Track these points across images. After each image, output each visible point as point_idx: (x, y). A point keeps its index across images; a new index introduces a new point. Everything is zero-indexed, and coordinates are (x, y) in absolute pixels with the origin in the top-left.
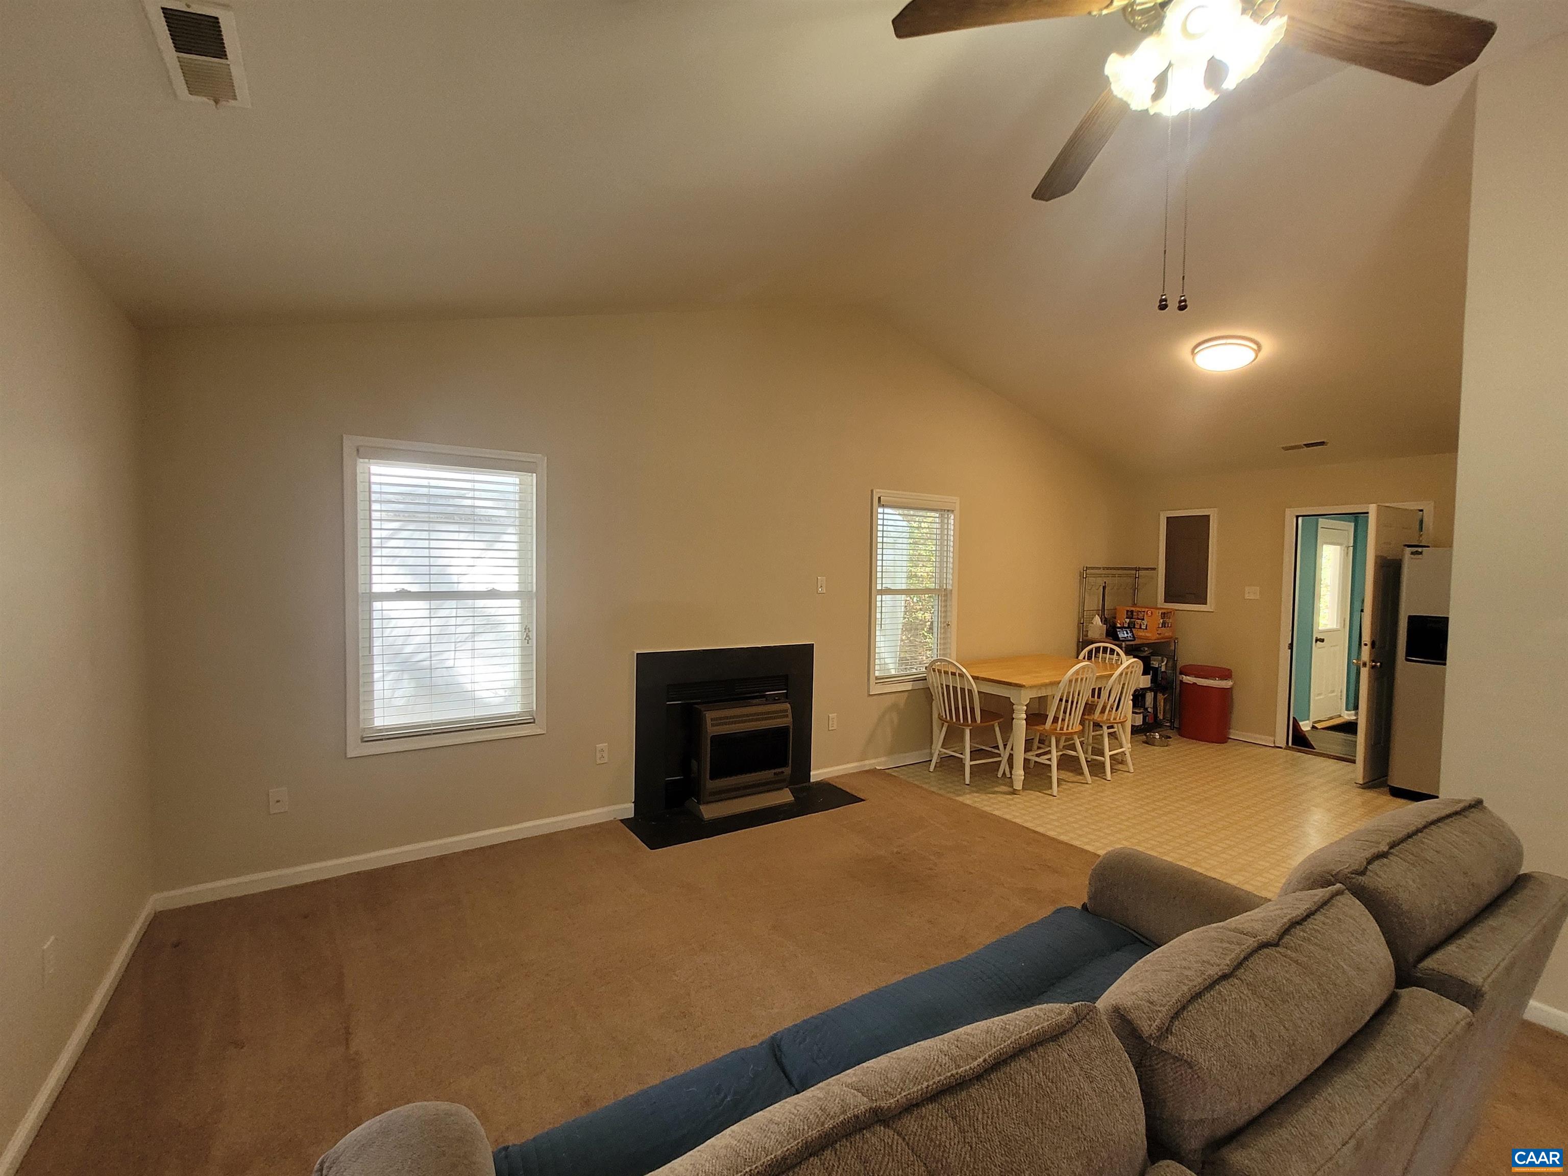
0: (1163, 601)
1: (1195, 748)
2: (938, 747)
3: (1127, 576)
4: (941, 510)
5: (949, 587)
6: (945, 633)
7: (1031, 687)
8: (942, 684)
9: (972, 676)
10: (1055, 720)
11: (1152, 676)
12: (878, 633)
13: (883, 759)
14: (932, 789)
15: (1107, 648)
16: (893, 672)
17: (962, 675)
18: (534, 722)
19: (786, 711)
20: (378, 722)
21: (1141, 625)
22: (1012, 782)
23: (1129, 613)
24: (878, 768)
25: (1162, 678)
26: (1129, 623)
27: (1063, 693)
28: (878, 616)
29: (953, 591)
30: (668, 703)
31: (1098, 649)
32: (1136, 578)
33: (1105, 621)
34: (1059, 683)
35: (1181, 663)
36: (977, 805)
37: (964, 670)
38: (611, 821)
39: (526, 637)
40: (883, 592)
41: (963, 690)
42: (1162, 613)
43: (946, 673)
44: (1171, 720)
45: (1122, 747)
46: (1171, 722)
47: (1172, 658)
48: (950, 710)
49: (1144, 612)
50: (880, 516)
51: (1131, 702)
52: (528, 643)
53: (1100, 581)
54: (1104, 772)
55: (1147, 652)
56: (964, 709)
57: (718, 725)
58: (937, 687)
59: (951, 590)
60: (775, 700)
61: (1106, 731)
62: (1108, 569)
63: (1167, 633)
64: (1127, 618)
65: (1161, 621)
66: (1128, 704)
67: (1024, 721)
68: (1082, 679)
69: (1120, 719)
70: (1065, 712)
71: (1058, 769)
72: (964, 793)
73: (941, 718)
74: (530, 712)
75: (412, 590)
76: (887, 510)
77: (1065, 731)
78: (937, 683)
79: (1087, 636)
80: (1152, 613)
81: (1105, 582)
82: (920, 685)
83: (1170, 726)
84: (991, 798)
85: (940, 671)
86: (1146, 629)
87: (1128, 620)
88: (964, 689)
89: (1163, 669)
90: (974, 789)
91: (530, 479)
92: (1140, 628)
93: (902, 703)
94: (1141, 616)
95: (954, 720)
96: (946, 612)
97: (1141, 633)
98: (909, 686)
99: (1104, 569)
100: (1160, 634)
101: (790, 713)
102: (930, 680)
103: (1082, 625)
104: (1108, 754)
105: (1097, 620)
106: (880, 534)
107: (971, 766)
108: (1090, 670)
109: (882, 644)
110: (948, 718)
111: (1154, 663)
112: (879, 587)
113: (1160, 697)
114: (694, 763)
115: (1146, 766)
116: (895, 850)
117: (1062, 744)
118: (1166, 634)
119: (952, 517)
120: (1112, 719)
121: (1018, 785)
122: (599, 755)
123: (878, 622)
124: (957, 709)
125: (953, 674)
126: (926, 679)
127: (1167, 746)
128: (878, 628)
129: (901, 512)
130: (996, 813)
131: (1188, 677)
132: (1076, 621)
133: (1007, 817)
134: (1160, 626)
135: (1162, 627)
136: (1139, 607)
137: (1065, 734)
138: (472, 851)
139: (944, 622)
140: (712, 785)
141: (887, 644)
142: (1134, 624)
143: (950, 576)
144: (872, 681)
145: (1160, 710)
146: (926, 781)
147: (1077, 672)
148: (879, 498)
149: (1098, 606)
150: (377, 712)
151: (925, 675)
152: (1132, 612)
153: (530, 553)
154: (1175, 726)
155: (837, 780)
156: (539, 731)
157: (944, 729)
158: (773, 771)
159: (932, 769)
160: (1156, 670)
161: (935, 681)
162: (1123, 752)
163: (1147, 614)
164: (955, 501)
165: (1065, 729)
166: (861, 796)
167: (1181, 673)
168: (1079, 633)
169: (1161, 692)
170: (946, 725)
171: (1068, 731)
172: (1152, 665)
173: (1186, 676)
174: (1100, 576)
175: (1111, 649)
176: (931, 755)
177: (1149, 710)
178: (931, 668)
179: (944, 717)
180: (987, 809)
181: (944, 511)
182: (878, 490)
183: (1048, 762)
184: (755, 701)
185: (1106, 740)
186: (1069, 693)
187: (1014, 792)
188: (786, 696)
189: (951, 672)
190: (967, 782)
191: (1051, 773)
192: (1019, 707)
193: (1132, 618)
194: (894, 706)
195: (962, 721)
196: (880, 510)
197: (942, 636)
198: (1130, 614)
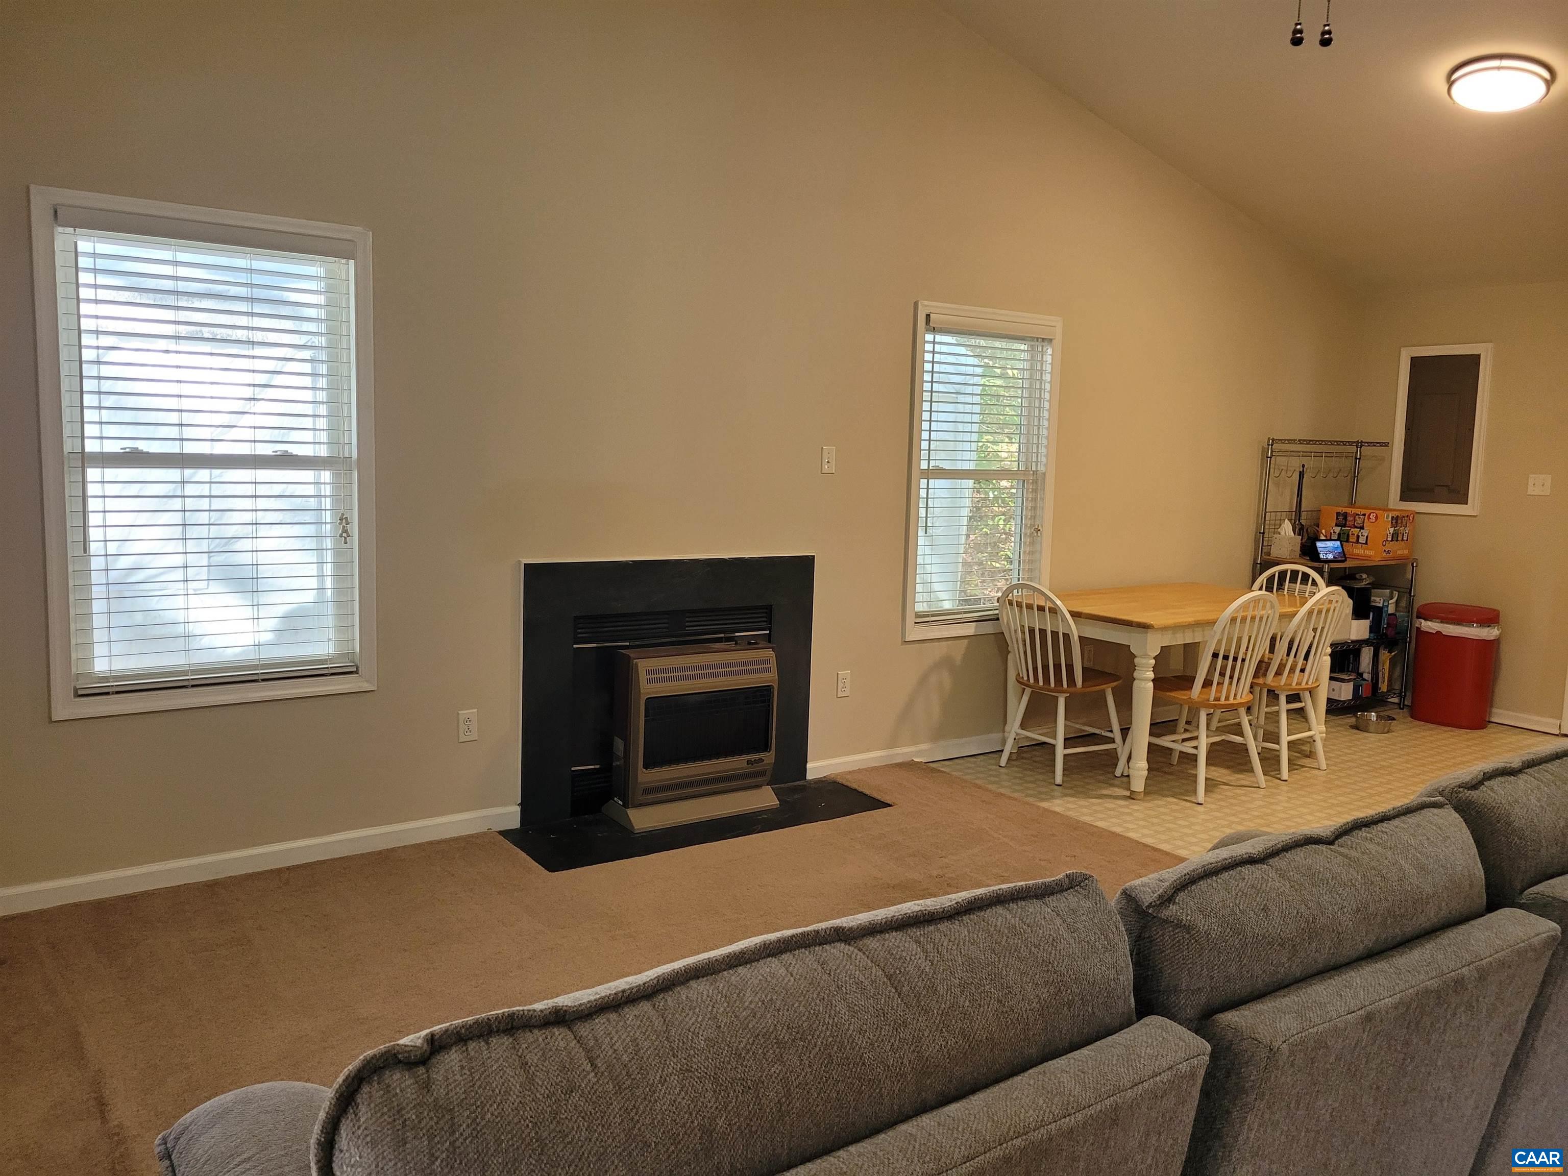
0: (1398, 498)
1: (1431, 736)
2: (1014, 727)
3: (1339, 455)
4: (1032, 339)
5: (1041, 468)
6: (1032, 543)
7: (1164, 629)
8: (1023, 626)
9: (1070, 612)
10: (1207, 683)
11: (1372, 622)
12: (921, 541)
13: (924, 746)
14: (1002, 791)
15: (1298, 572)
16: (947, 605)
17: (1054, 611)
18: (356, 672)
19: (768, 662)
20: (101, 666)
21: (1358, 536)
22: (1129, 783)
23: (1341, 518)
24: (916, 760)
25: (1388, 624)
26: (1339, 534)
27: (1219, 642)
28: (922, 512)
29: (1048, 476)
30: (575, 646)
31: (1283, 574)
32: (1359, 459)
33: (1299, 529)
34: (1213, 623)
35: (1420, 601)
36: (1070, 813)
37: (1059, 602)
38: (485, 833)
39: (343, 532)
40: (931, 474)
41: (1055, 634)
42: (1393, 517)
43: (1030, 607)
44: (1400, 693)
45: (1310, 730)
46: (1400, 696)
47: (1407, 592)
48: (1035, 669)
49: (1364, 515)
50: (929, 347)
51: (1328, 659)
52: (346, 543)
53: (1295, 463)
54: (1279, 770)
55: (1365, 580)
56: (1057, 667)
57: (658, 680)
58: (1016, 631)
59: (1044, 474)
60: (750, 643)
61: (1284, 706)
62: (1309, 442)
63: (1400, 550)
64: (1337, 525)
65: (1392, 530)
66: (1323, 661)
67: (1151, 684)
68: (1253, 618)
69: (1307, 683)
70: (1222, 674)
71: (1208, 764)
72: (1053, 797)
73: (1021, 680)
74: (349, 655)
75: (152, 450)
76: (939, 338)
77: (1223, 701)
78: (1015, 624)
79: (1269, 554)
80: (1377, 517)
81: (1303, 466)
82: (988, 628)
83: (1399, 704)
84: (1093, 804)
85: (1019, 605)
86: (1366, 543)
87: (1338, 529)
88: (1058, 633)
89: (1391, 609)
90: (1070, 792)
91: (344, 267)
92: (1357, 541)
93: (958, 657)
94: (1359, 521)
95: (1041, 683)
96: (1034, 508)
97: (1358, 551)
98: (970, 630)
99: (1301, 442)
100: (1389, 552)
101: (773, 665)
102: (1004, 619)
103: (1262, 538)
104: (1285, 739)
105: (1287, 528)
106: (927, 377)
107: (1065, 756)
108: (1268, 604)
109: (928, 560)
110: (1032, 681)
111: (1378, 599)
112: (924, 465)
113: (1385, 656)
114: (619, 744)
115: (1348, 761)
116: (935, 873)
117: (1215, 724)
118: (1399, 552)
119: (1050, 351)
120: (1294, 684)
121: (1138, 785)
122: (462, 727)
123: (922, 523)
124: (1045, 668)
125: (1041, 609)
126: (998, 619)
127: (1388, 732)
128: (921, 532)
129: (962, 340)
130: (1100, 824)
131: (1429, 623)
132: (1253, 527)
133: (1118, 830)
134: (1389, 539)
135: (1392, 540)
136: (1359, 508)
137: (1223, 706)
138: (260, 873)
139: (1032, 526)
140: (647, 777)
141: (935, 559)
142: (1348, 535)
143: (1043, 450)
144: (911, 618)
145: (1384, 678)
146: (993, 779)
147: (1245, 606)
148: (928, 316)
149: (1292, 508)
150: (99, 650)
151: (997, 612)
152: (1345, 515)
153: (346, 393)
154: (1406, 703)
155: (848, 777)
156: (366, 686)
157: (1025, 699)
158: (746, 757)
159: (1003, 762)
160: (1379, 611)
161: (1012, 621)
162: (1311, 737)
163: (1369, 518)
164: (1055, 325)
165: (1223, 698)
166: (887, 799)
167: (1418, 617)
168: (1256, 549)
169: (1385, 648)
170: (1028, 691)
171: (1227, 702)
172: (1373, 604)
173: (1425, 619)
174: (1297, 454)
175: (1304, 573)
176: (1004, 742)
177: (1366, 676)
178: (1006, 600)
179: (1025, 678)
180: (1086, 819)
181: (1039, 340)
182: (926, 303)
183: (1194, 751)
184: (717, 646)
185: (1284, 717)
186: (1230, 640)
187: (1132, 797)
188: (769, 638)
189: (1037, 606)
190: (1059, 779)
191: (1197, 771)
192: (1144, 661)
193: (1345, 526)
194: (946, 662)
195: (1053, 685)
196: (929, 337)
197: (1028, 549)
198: (1343, 520)
